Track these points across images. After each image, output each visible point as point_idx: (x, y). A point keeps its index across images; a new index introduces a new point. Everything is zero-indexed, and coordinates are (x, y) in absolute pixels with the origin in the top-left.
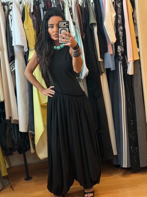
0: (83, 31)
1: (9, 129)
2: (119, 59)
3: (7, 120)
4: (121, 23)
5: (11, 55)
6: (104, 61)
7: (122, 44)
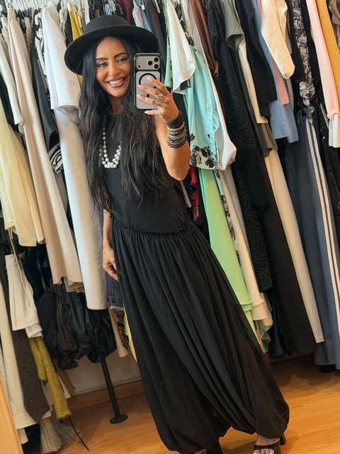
0: (213, 56)
1: (63, 305)
2: (304, 115)
3: (56, 285)
4: (303, 28)
5: (50, 132)
6: (269, 123)
7: (310, 76)
